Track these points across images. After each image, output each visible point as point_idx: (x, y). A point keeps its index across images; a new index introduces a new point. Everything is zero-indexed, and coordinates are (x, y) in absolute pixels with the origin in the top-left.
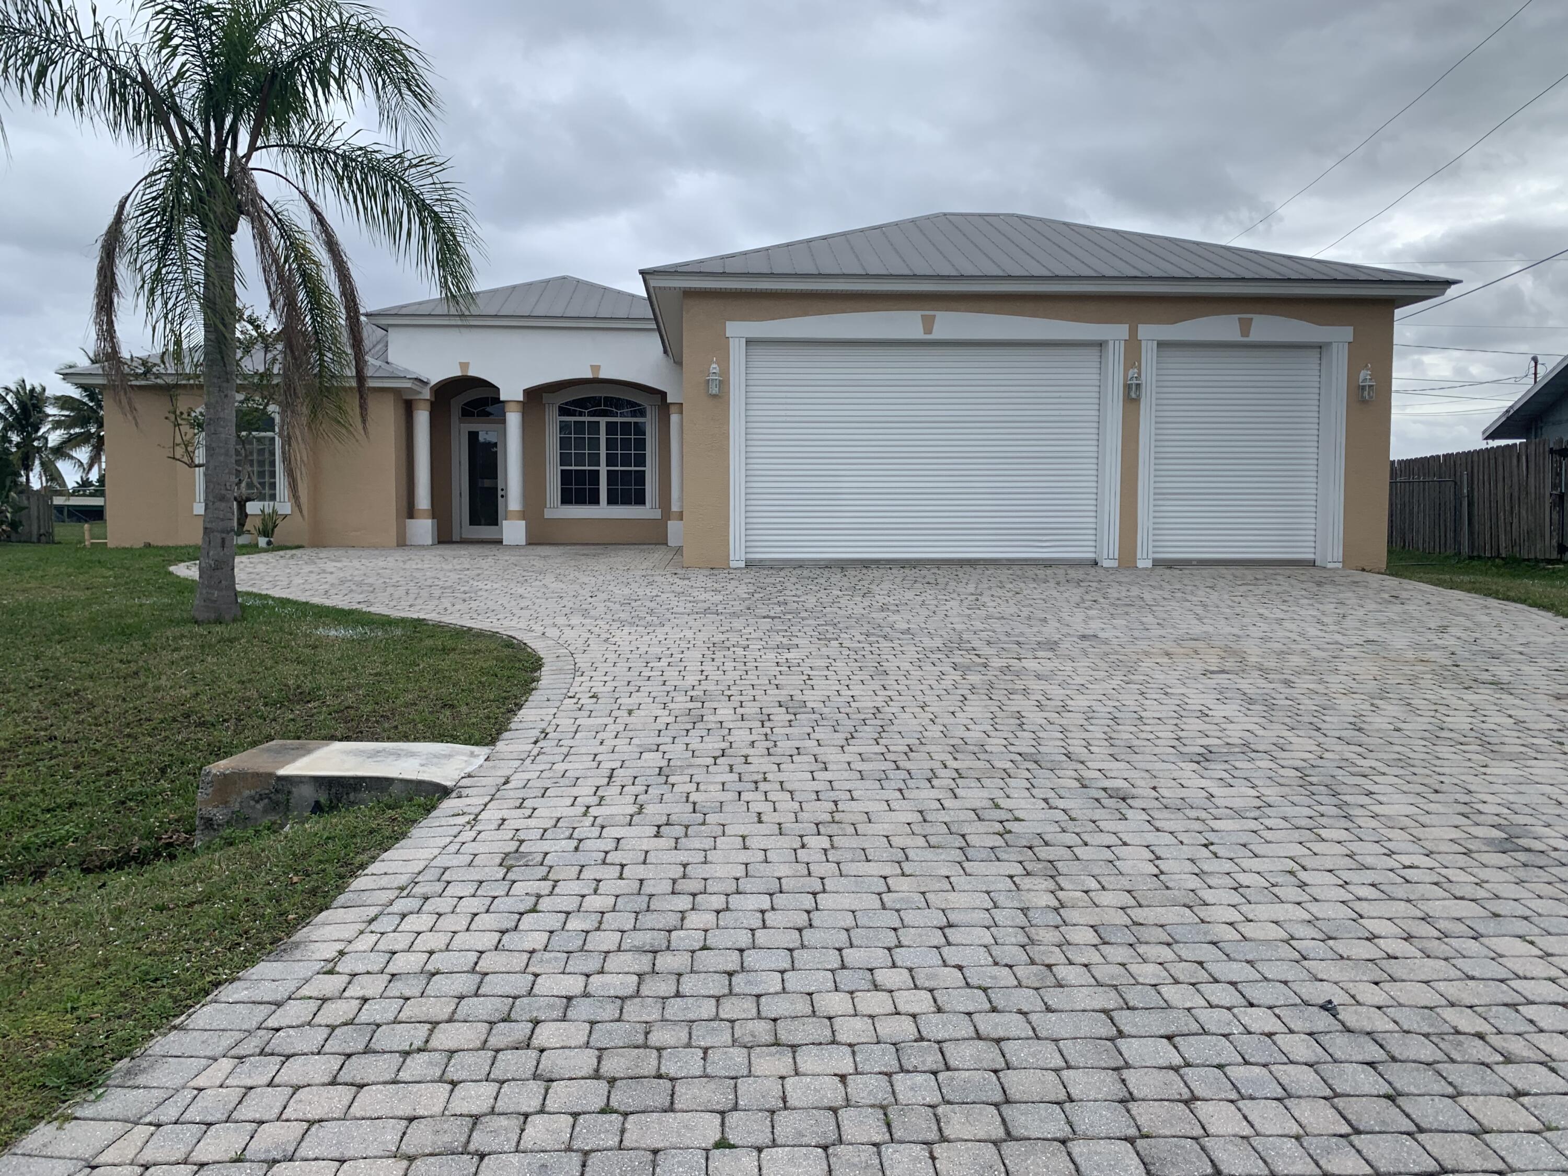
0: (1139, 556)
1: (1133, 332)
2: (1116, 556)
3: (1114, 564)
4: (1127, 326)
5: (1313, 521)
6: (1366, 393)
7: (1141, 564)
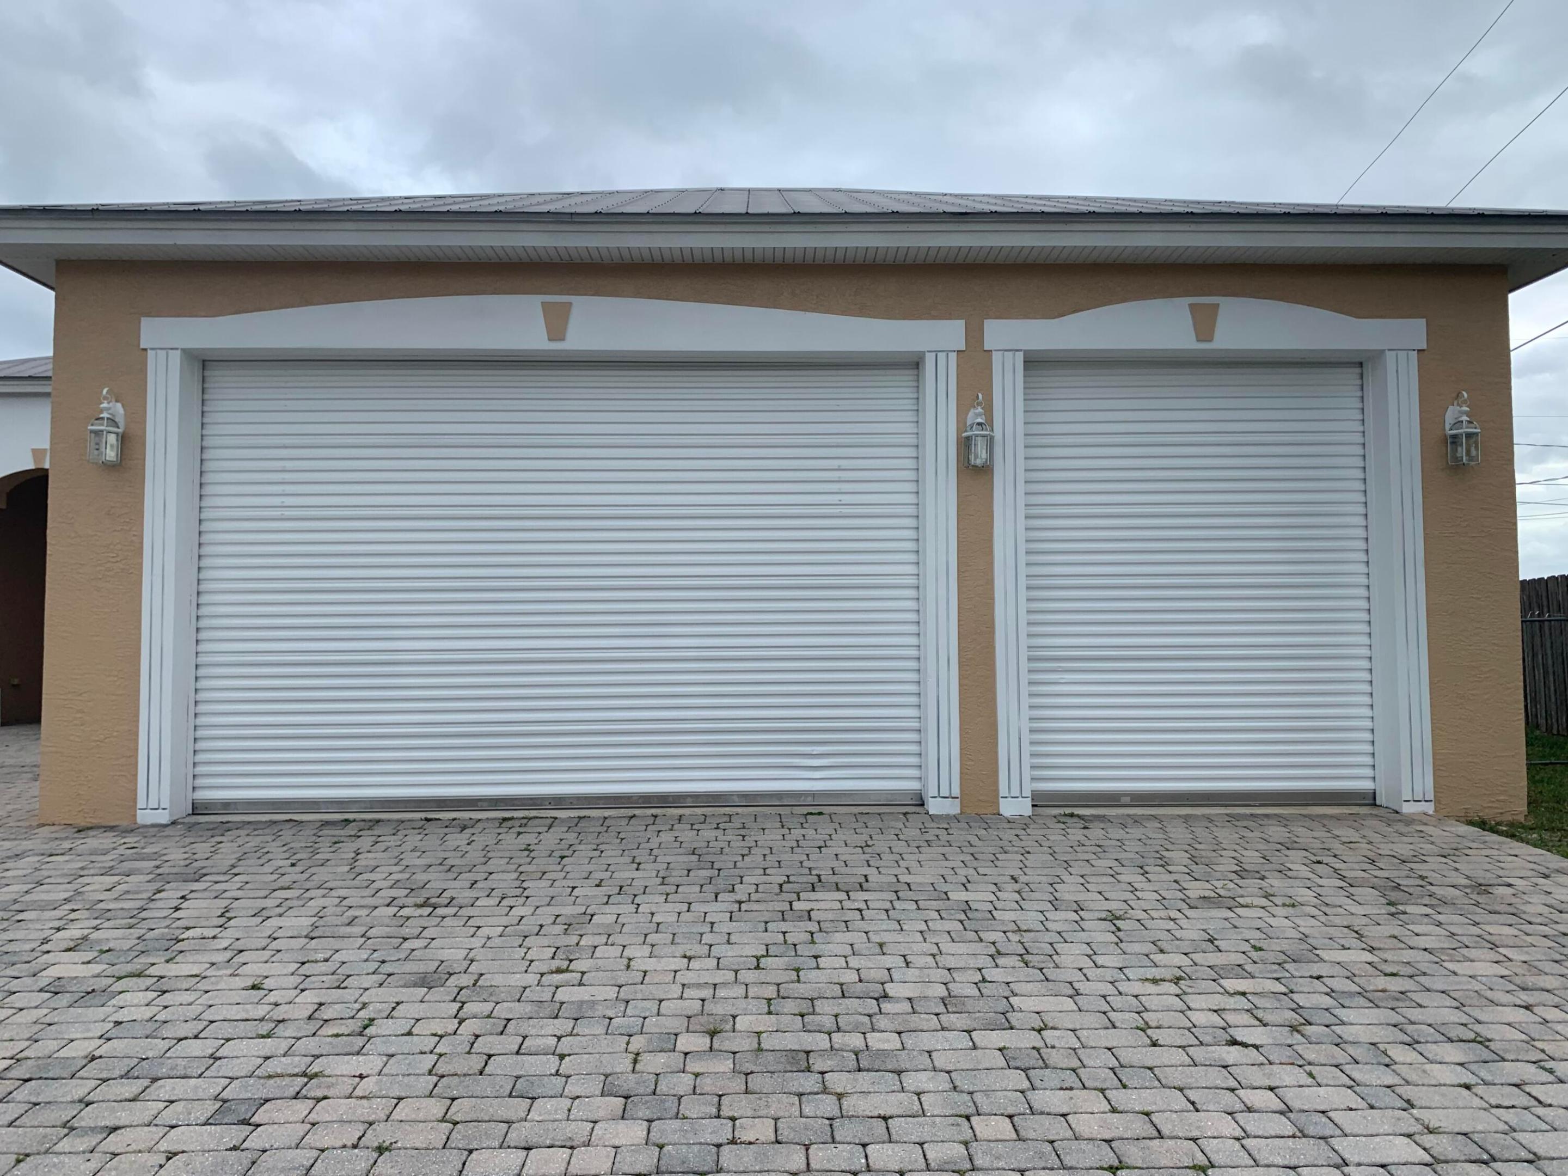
0: (1003, 790)
1: (974, 335)
2: (956, 791)
3: (953, 808)
4: (961, 323)
5: (1367, 712)
6: (1462, 452)
7: (1009, 808)
